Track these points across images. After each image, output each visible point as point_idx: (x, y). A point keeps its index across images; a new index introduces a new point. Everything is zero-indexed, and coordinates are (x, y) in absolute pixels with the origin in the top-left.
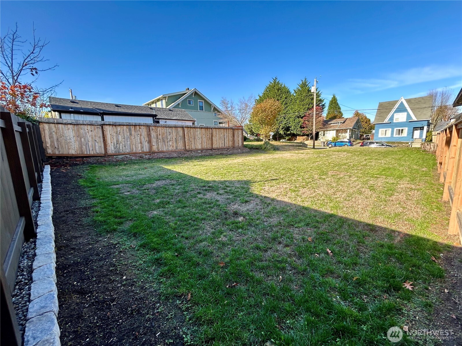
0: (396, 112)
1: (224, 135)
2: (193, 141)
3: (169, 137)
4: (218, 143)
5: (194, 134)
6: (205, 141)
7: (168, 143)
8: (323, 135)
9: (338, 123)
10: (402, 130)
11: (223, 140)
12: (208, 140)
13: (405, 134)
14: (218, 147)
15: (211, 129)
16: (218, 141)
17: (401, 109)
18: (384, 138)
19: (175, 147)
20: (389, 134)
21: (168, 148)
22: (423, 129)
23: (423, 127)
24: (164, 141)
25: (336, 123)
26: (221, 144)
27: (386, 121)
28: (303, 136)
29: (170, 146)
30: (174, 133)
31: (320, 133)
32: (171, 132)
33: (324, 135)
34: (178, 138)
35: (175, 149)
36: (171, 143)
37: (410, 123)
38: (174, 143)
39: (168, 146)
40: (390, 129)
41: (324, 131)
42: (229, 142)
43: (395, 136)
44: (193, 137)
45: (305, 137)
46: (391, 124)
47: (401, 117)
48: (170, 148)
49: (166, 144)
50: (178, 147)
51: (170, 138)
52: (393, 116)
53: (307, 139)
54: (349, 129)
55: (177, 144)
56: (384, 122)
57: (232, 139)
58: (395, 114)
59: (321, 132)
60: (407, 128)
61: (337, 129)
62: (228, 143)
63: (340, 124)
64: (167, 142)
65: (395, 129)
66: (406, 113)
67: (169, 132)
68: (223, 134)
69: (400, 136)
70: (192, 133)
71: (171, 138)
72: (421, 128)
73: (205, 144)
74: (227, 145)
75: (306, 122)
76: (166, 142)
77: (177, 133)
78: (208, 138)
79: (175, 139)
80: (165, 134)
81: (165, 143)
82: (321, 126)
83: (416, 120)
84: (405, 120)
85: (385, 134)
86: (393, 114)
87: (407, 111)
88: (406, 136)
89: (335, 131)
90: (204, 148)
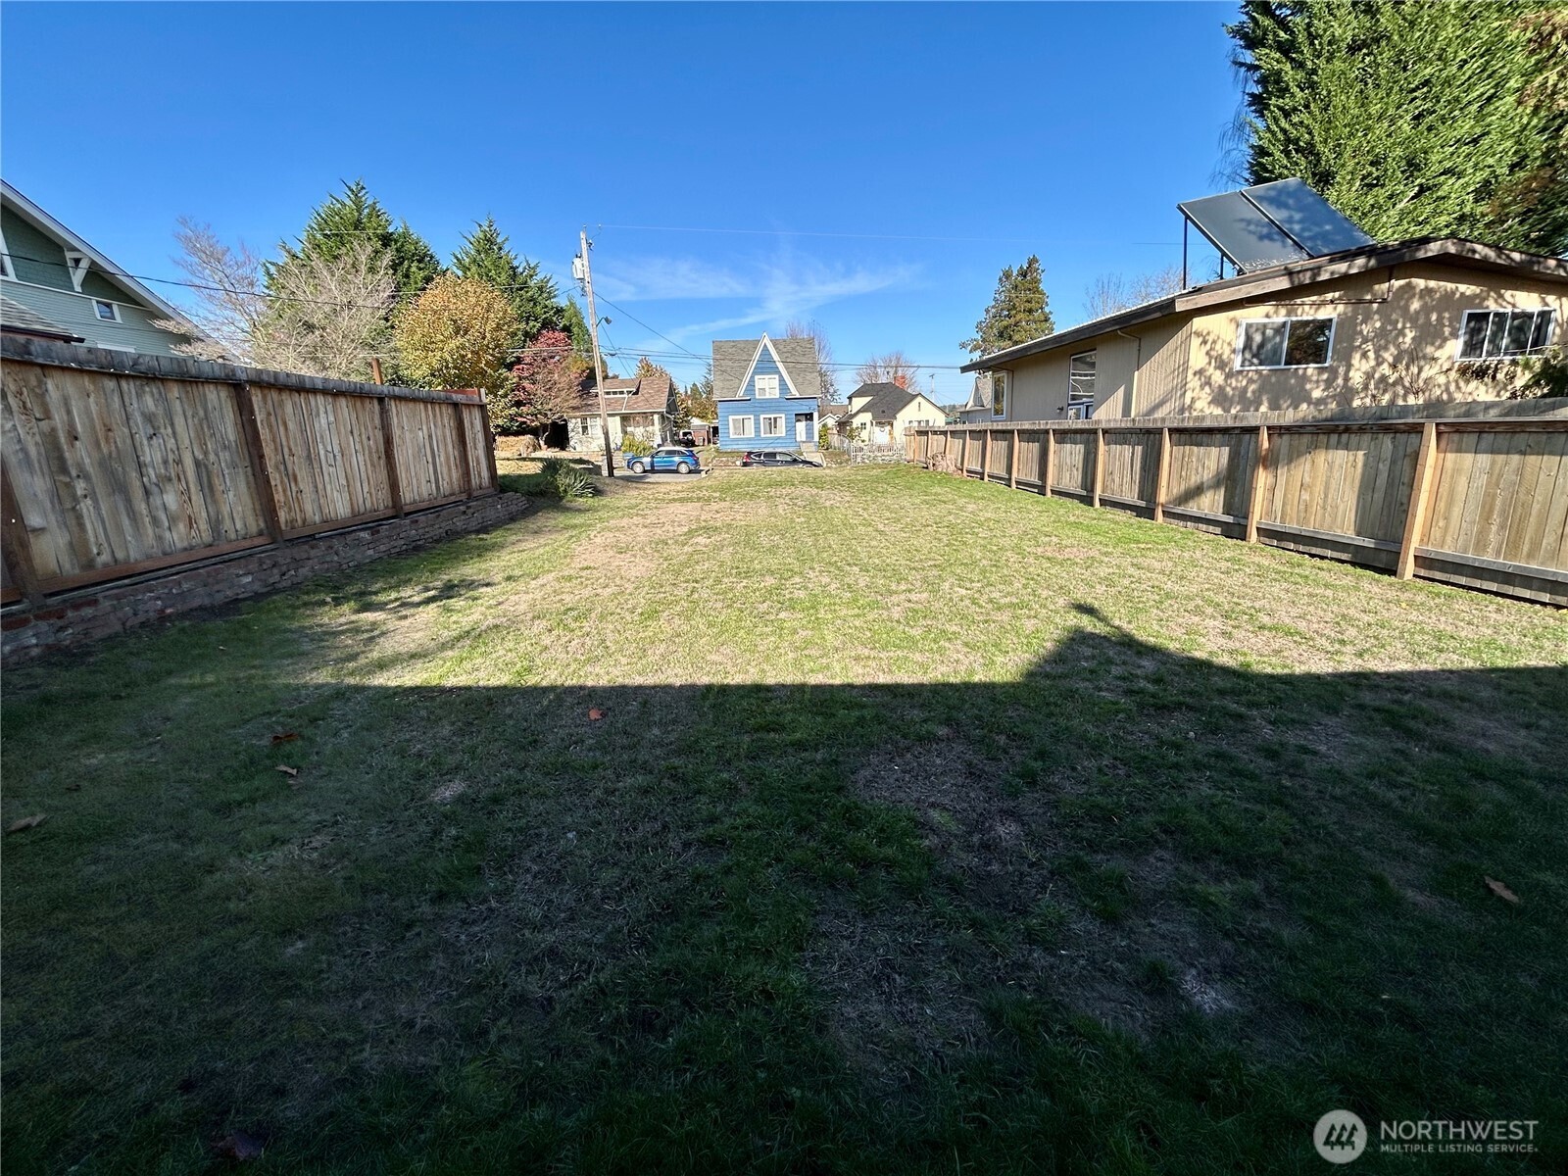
1: (430, 436)
2: (303, 475)
3: (152, 454)
4: (415, 481)
5: (303, 431)
6: (362, 463)
7: (156, 501)
9: (622, 393)
10: (775, 419)
11: (430, 460)
12: (373, 465)
13: (781, 430)
14: (417, 498)
15: (381, 400)
16: (413, 469)
17: (766, 366)
18: (743, 439)
19: (203, 526)
20: (750, 432)
21: (160, 538)
22: (811, 419)
23: (811, 415)
24: (120, 488)
25: (615, 393)
26: (424, 482)
27: (740, 394)
29: (173, 520)
30: (179, 421)
31: (570, 426)
32: (160, 412)
33: (585, 429)
34: (212, 457)
35: (207, 537)
36: (171, 499)
37: (789, 402)
38: (197, 498)
39: (155, 521)
40: (752, 417)
41: (584, 419)
42: (450, 470)
43: (763, 435)
44: (299, 451)
45: (528, 438)
46: (749, 403)
47: (767, 386)
48: (178, 537)
49: (142, 507)
50: (227, 524)
51: (158, 458)
52: (752, 383)
53: (534, 446)
54: (658, 413)
55: (215, 502)
56: (737, 398)
57: (456, 453)
58: (756, 377)
59: (574, 421)
60: (783, 416)
61: (623, 412)
62: (446, 477)
63: (625, 395)
64: (147, 493)
65: (762, 417)
66: (777, 376)
67: (149, 418)
68: (424, 428)
69: (773, 436)
70: (291, 426)
71: (165, 462)
72: (806, 415)
73: (365, 485)
74: (445, 489)
76: (138, 494)
77: (205, 424)
78: (370, 453)
79: (197, 463)
80: (120, 433)
81: (128, 501)
83: (798, 396)
84: (776, 394)
85: (741, 431)
86: (752, 377)
87: (779, 373)
88: (784, 435)
89: (618, 418)
90: (362, 510)
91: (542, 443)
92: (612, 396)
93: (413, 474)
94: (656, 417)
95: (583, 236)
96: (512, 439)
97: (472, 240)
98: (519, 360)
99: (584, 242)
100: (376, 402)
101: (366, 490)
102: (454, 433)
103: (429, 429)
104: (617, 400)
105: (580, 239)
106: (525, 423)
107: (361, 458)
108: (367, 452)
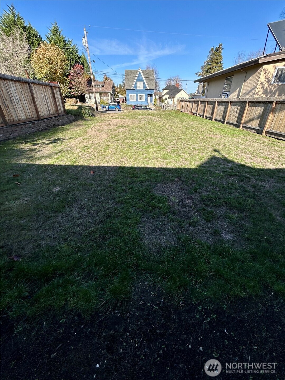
0: (137, 81)
1: (45, 96)
2: (10, 106)
4: (43, 110)
5: (7, 92)
6: (26, 103)
8: (88, 97)
9: (99, 86)
10: (142, 96)
11: (46, 103)
12: (30, 104)
13: (144, 99)
14: (44, 115)
15: (29, 84)
16: (41, 106)
17: (140, 79)
18: (133, 102)
20: (135, 100)
22: (152, 96)
23: (152, 95)
25: (97, 86)
26: (45, 110)
27: (132, 88)
28: (72, 98)
31: (86, 96)
33: (90, 97)
37: (146, 90)
40: (136, 95)
41: (89, 94)
42: (52, 107)
43: (138, 101)
44: (8, 99)
45: (74, 99)
46: (135, 91)
47: (140, 85)
52: (136, 84)
53: (76, 102)
54: (110, 93)
56: (131, 89)
57: (53, 102)
58: (137, 82)
59: (86, 94)
60: (144, 95)
61: (100, 92)
62: (51, 109)
63: (100, 87)
65: (138, 95)
66: (143, 82)
68: (43, 93)
69: (141, 101)
72: (151, 95)
73: (29, 110)
74: (52, 112)
75: (72, 82)
78: (28, 100)
82: (87, 88)
83: (149, 89)
84: (142, 88)
85: (133, 99)
86: (136, 82)
87: (143, 81)
88: (144, 101)
89: (99, 94)
90: (29, 118)
91: (78, 101)
92: (97, 87)
93: (42, 107)
94: (109, 94)
95: (85, 30)
96: (70, 99)
97: (51, 30)
98: (69, 74)
99: (85, 32)
100: (27, 84)
101: (29, 112)
102: (52, 95)
103: (44, 94)
104: (98, 88)
105: (84, 31)
106: (73, 94)
107: (26, 102)
108: (27, 100)
